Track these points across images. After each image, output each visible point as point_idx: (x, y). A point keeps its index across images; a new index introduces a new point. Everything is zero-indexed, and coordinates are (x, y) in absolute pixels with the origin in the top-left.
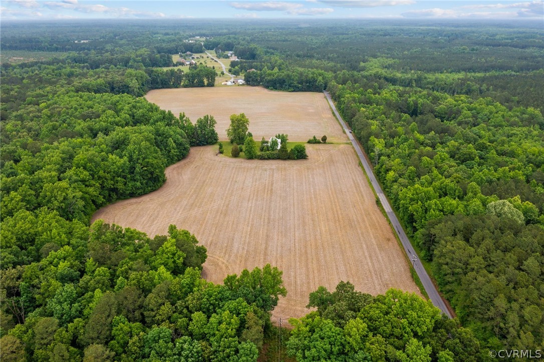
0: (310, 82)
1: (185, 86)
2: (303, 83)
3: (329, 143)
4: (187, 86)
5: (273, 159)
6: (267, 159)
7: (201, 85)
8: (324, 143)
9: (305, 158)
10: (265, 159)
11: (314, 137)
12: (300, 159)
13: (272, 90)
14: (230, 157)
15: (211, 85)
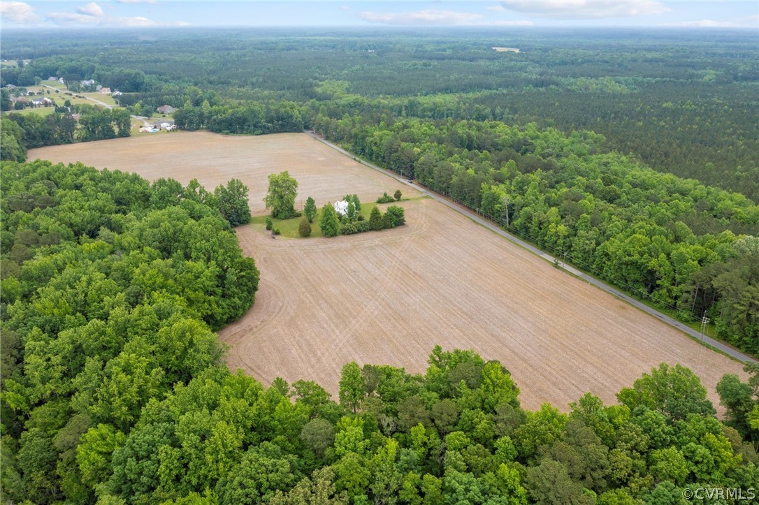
0: (283, 119)
1: (85, 140)
2: (273, 122)
3: (404, 200)
4: (86, 138)
5: (365, 231)
6: (356, 233)
7: (108, 135)
8: (398, 200)
9: (404, 224)
10: (354, 233)
11: (385, 195)
12: (399, 225)
13: (227, 134)
14: (296, 237)
15: (125, 134)
